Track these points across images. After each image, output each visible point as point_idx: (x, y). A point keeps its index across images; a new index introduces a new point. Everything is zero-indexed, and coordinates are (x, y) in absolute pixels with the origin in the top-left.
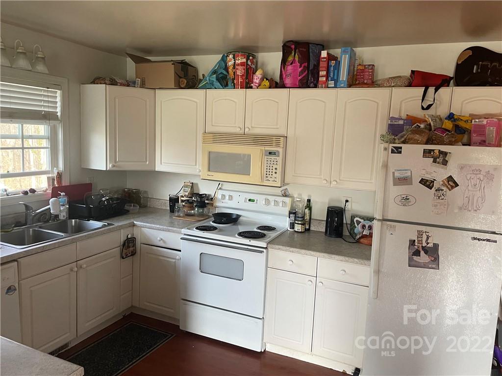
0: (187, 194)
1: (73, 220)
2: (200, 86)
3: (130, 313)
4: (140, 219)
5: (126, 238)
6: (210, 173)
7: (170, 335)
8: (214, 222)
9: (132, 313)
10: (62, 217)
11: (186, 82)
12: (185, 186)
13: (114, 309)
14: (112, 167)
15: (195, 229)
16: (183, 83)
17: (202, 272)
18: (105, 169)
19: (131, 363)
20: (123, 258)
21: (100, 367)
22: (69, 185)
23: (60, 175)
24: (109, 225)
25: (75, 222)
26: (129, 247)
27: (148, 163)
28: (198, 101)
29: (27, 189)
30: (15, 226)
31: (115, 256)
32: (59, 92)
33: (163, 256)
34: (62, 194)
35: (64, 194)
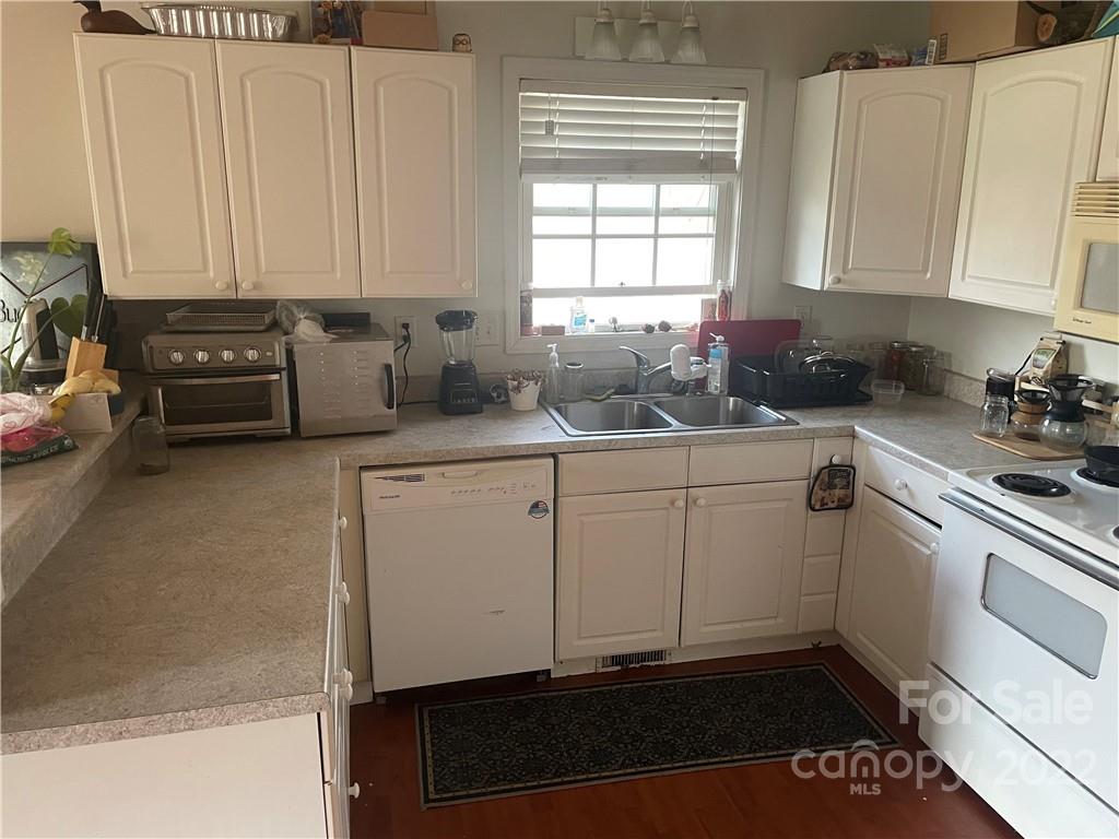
0: (1040, 372)
1: (731, 399)
2: (1103, 24)
3: (834, 644)
4: (873, 421)
5: (827, 463)
6: (1080, 314)
7: (889, 740)
8: (1084, 473)
9: (839, 645)
10: (713, 388)
11: (1054, 22)
12: (1042, 351)
13: (780, 620)
14: (834, 283)
15: (990, 481)
16: (1047, 29)
17: (986, 607)
18: (818, 288)
19: (751, 756)
20: (813, 509)
21: (687, 730)
22: (744, 319)
23: (726, 298)
24: (789, 421)
25: (735, 403)
26: (831, 486)
27: (929, 275)
28: (1083, 79)
29: (655, 321)
30: (615, 393)
31: (790, 500)
32: (742, 104)
33: (905, 532)
34: (718, 338)
35: (723, 338)
